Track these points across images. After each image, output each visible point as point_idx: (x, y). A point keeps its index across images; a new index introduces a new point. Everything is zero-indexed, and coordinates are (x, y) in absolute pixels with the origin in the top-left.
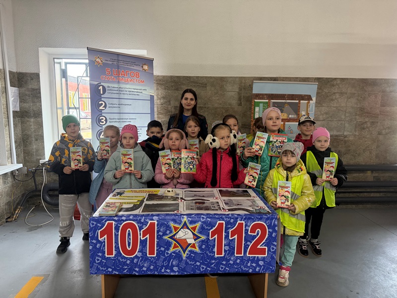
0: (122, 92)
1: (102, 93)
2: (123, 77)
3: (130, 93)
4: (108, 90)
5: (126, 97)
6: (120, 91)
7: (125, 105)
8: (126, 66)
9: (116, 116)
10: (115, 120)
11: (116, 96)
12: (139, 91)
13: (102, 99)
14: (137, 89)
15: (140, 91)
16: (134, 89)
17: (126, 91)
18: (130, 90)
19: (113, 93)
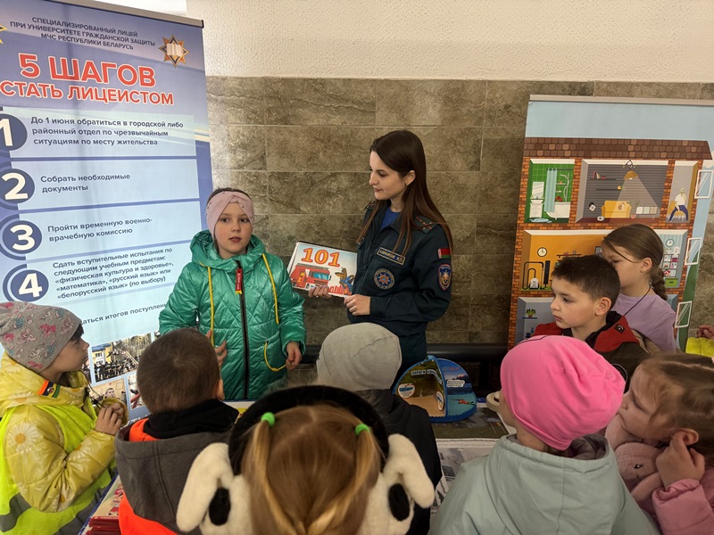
0: (92, 138)
1: (9, 142)
2: (91, 83)
3: (123, 138)
4: (34, 132)
5: (107, 151)
6: (82, 132)
7: (108, 178)
8: (101, 47)
9: (76, 218)
10: (71, 232)
11: (71, 151)
12: (155, 129)
13: (15, 165)
14: (148, 125)
15: (161, 130)
16: (138, 124)
17: (109, 133)
18: (122, 128)
19: (55, 142)
